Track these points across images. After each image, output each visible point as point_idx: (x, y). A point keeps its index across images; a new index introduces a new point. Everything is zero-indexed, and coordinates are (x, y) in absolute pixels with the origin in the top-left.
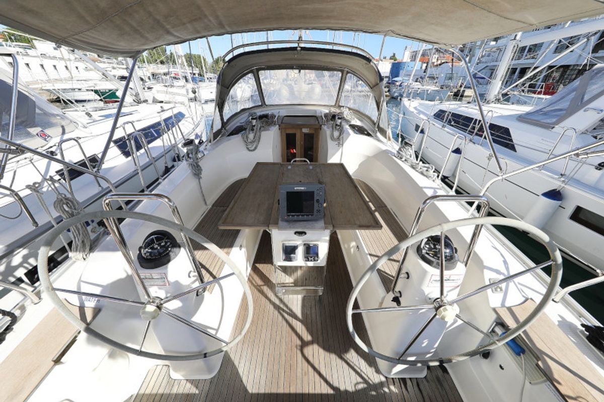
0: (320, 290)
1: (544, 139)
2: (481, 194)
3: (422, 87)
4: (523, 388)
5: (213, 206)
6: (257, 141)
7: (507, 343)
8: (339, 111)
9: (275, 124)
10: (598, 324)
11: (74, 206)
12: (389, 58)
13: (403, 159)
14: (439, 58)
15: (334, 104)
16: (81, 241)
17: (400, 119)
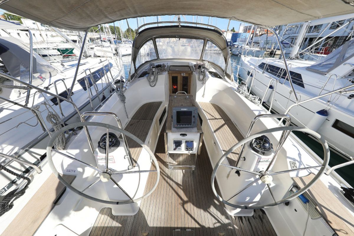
0: (193, 167)
1: (321, 80)
2: (285, 114)
3: (249, 48)
4: (307, 221)
5: (132, 119)
6: (156, 81)
7: (299, 196)
8: (203, 63)
9: (165, 71)
10: (350, 187)
11: (57, 119)
12: (231, 30)
13: (241, 93)
14: (261, 31)
15: (199, 59)
16: (61, 139)
17: (238, 68)
